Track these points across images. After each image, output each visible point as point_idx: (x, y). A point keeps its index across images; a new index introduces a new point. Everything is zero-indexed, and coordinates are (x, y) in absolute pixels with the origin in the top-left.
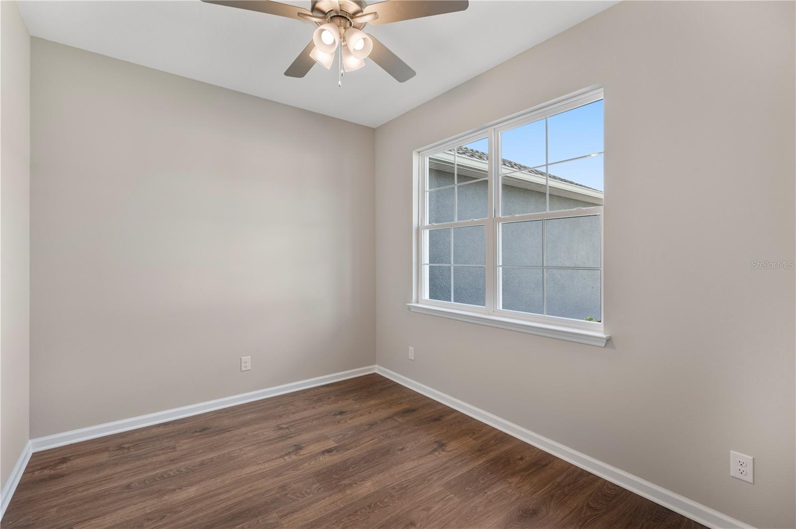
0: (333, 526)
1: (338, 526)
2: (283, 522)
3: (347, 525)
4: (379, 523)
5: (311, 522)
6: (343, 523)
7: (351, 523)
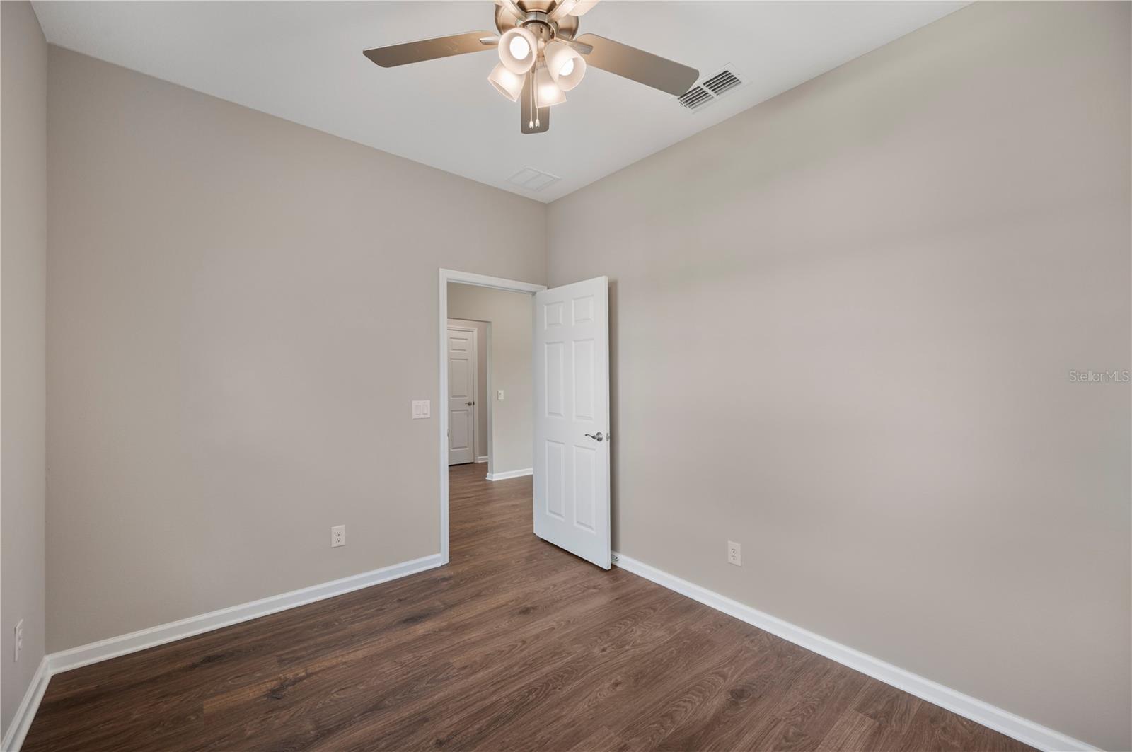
0: (549, 736)
1: (543, 737)
2: (619, 740)
3: (530, 739)
4: (486, 743)
5: (580, 741)
6: (536, 741)
7: (526, 741)
